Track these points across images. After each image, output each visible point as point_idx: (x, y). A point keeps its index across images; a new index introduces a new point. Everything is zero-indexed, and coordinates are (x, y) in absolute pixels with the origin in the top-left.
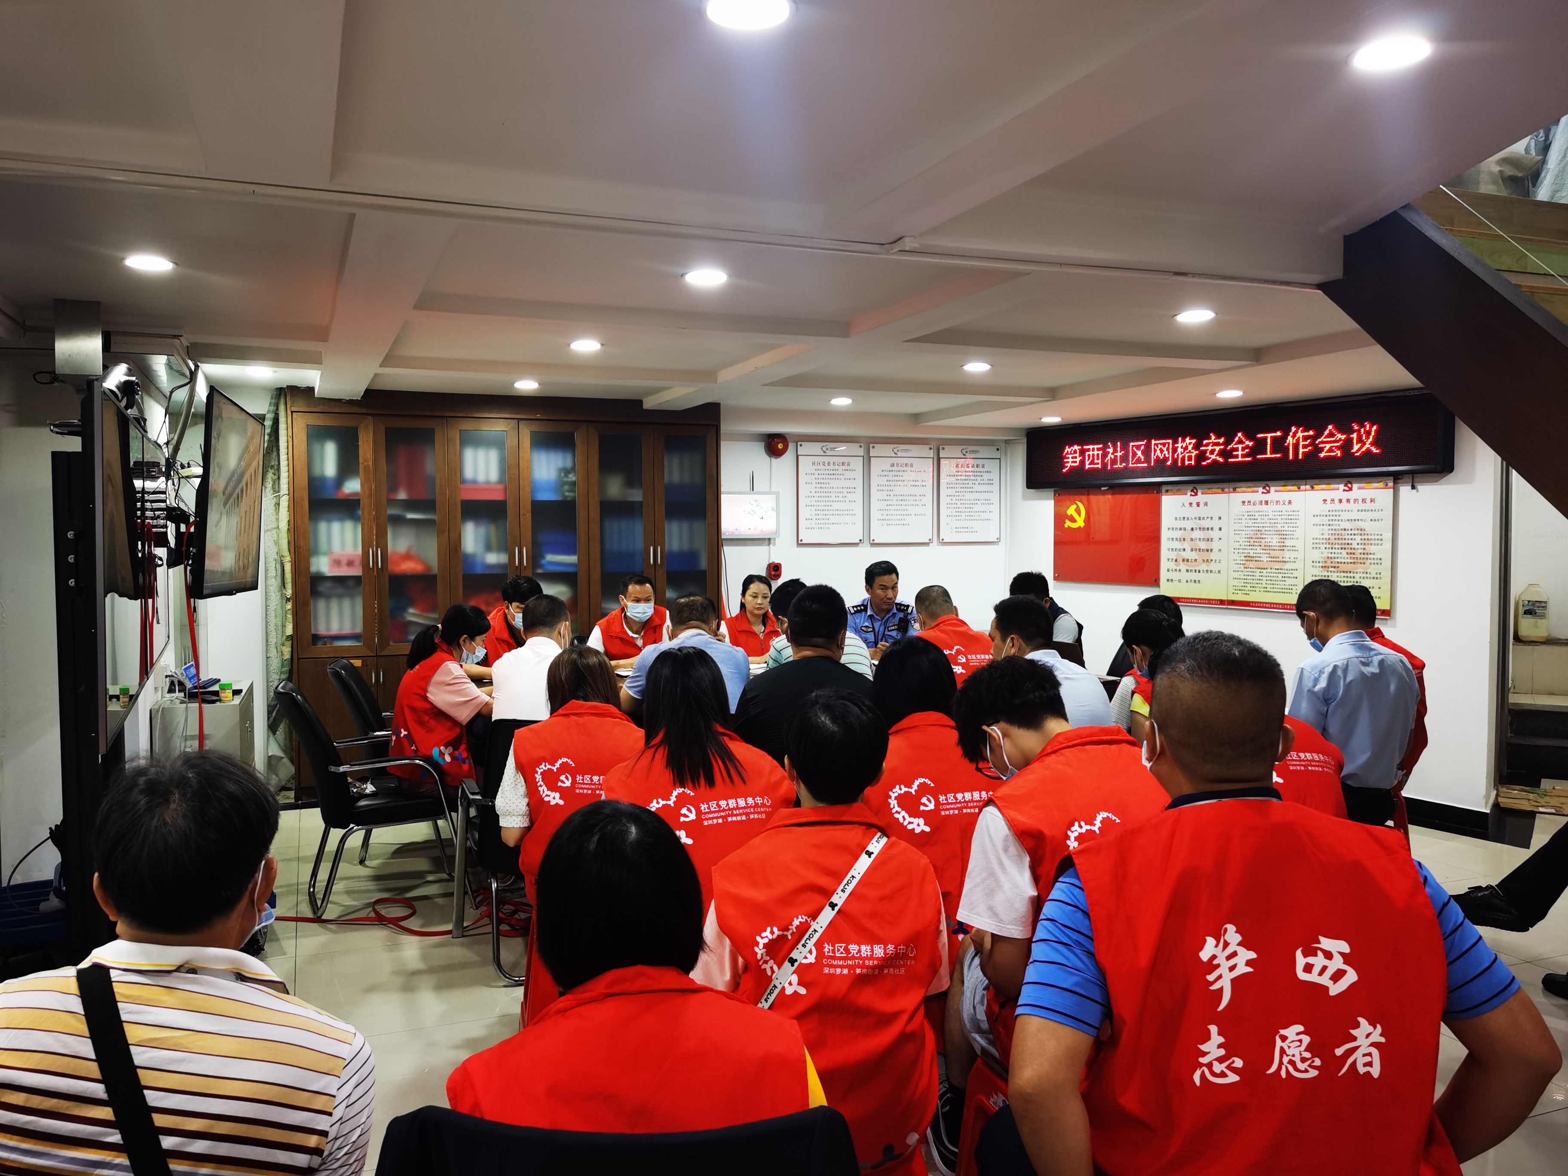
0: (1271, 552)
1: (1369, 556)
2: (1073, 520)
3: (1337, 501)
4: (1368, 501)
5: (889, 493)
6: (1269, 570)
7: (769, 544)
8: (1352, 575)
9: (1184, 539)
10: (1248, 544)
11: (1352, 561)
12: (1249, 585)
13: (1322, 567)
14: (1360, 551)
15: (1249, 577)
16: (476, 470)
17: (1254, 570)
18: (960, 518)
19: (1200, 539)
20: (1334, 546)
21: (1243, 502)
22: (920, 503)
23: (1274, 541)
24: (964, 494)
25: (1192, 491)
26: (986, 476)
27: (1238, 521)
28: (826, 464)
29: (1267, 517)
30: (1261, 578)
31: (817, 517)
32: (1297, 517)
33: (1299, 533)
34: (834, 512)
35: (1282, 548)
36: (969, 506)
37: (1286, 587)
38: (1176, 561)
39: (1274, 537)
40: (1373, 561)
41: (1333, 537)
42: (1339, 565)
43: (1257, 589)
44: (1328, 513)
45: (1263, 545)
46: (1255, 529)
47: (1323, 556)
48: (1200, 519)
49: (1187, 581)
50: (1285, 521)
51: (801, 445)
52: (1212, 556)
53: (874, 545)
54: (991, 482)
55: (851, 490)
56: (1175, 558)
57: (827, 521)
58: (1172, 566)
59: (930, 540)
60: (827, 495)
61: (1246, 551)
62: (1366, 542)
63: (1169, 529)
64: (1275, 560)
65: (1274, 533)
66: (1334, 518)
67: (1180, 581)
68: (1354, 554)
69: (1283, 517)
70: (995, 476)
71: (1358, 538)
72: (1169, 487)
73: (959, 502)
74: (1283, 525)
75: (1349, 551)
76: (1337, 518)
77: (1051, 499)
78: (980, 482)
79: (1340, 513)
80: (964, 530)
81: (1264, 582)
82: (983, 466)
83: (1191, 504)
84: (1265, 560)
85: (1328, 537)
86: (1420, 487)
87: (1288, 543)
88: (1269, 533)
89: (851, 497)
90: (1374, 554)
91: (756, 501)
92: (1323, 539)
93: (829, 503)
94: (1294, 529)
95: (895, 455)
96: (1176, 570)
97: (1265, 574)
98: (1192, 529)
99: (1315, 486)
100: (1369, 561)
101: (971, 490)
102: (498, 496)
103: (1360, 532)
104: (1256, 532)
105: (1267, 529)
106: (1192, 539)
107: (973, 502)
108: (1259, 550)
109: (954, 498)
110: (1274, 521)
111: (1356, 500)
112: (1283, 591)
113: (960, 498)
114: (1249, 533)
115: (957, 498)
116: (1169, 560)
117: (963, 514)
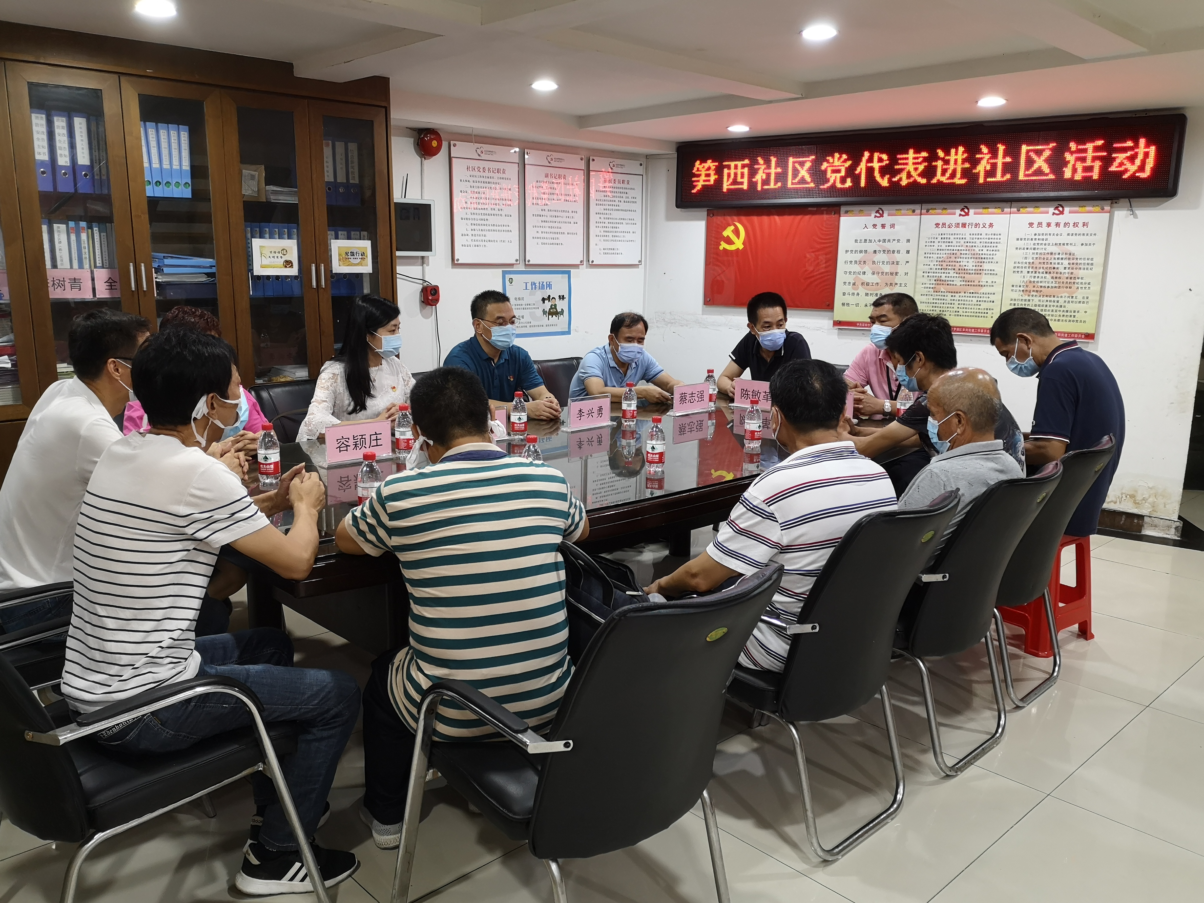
0: (966, 275)
1: (1077, 281)
3: (1044, 225)
4: (1080, 225)
5: (544, 207)
6: (962, 294)
7: (423, 263)
8: (1056, 299)
9: (865, 263)
10: (940, 267)
11: (1057, 285)
13: (1023, 291)
14: (1067, 275)
15: (940, 301)
17: (945, 294)
18: (607, 238)
19: (883, 262)
20: (1038, 270)
21: (937, 225)
22: (572, 221)
23: (970, 265)
24: (611, 212)
26: (631, 193)
27: (930, 244)
28: (481, 170)
29: (964, 240)
30: (953, 302)
31: (473, 232)
32: (998, 241)
33: (999, 256)
34: (491, 228)
35: (979, 272)
36: (615, 225)
37: (980, 311)
39: (971, 261)
40: (1080, 286)
41: (1037, 261)
42: (1042, 289)
44: (1034, 237)
45: (957, 268)
46: (949, 252)
47: (1025, 280)
48: (884, 241)
50: (985, 245)
51: (455, 145)
52: (897, 280)
53: (529, 265)
55: (507, 202)
56: (852, 282)
57: (483, 238)
58: (849, 289)
59: (581, 262)
60: (483, 206)
61: (937, 275)
62: (1075, 266)
63: (847, 251)
64: (969, 283)
65: (970, 256)
66: (1040, 242)
67: (857, 305)
68: (1060, 278)
69: (982, 241)
70: (637, 193)
71: (1066, 262)
72: (849, 208)
73: (607, 221)
74: (981, 249)
75: (1055, 275)
76: (1044, 242)
77: (702, 219)
78: (625, 200)
79: (1048, 237)
80: (611, 251)
81: (956, 306)
82: (628, 183)
83: (875, 226)
84: (959, 284)
85: (1031, 261)
86: (1139, 212)
87: (986, 266)
88: (965, 256)
89: (506, 210)
90: (1082, 278)
92: (1026, 263)
93: (485, 217)
94: (994, 252)
95: (549, 165)
96: (854, 294)
97: (957, 298)
98: (875, 252)
99: (1021, 210)
100: (1076, 285)
101: (617, 208)
103: (1068, 256)
104: (949, 256)
105: (962, 252)
106: (874, 262)
107: (619, 221)
108: (952, 273)
109: (601, 216)
110: (971, 244)
111: (1066, 224)
113: (607, 216)
114: (941, 256)
115: (605, 216)
116: (845, 283)
117: (610, 234)
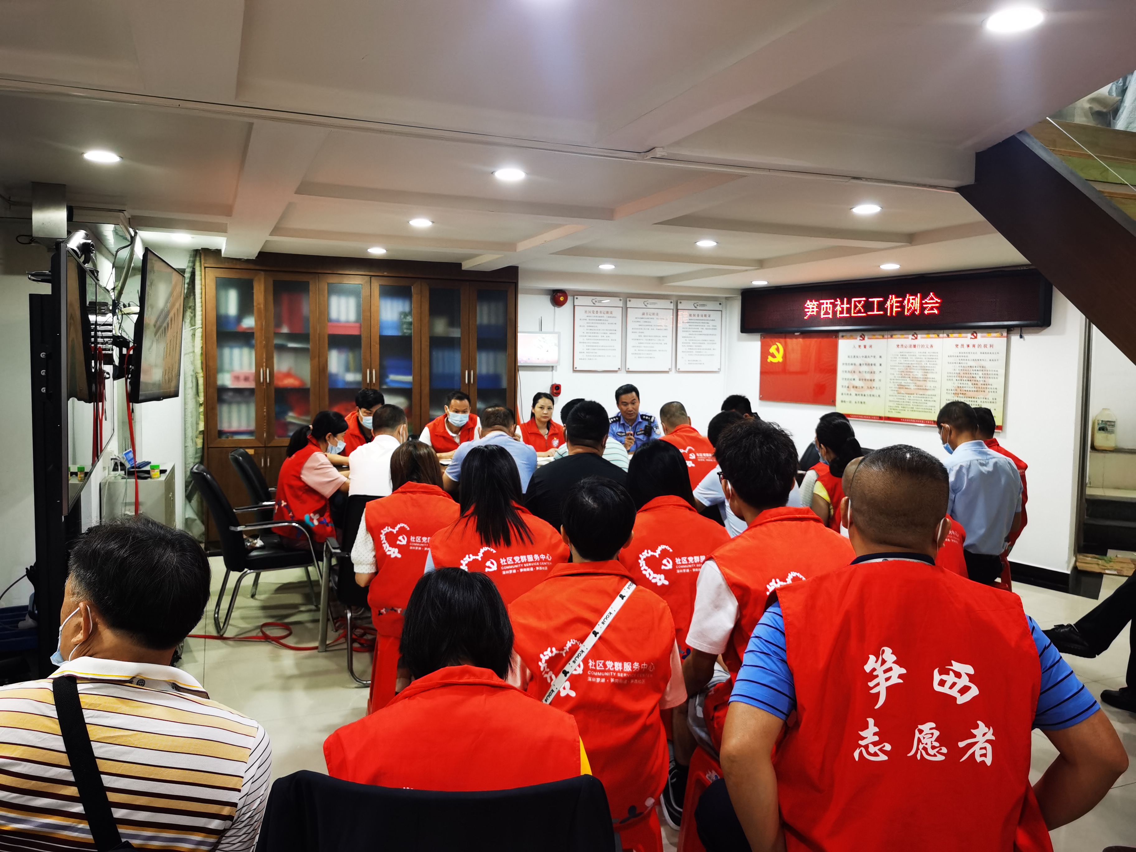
0: (917, 382)
1: (988, 386)
2: (774, 356)
3: (965, 346)
4: (988, 346)
5: (640, 334)
6: (915, 395)
7: (552, 370)
8: (975, 400)
9: (854, 372)
10: (901, 376)
11: (976, 390)
12: (900, 406)
13: (954, 393)
14: (981, 382)
15: (901, 400)
16: (339, 312)
18: (691, 353)
19: (866, 372)
20: (962, 379)
21: (898, 346)
22: (663, 343)
23: (919, 374)
24: (695, 336)
25: (861, 337)
26: (711, 323)
27: (894, 359)
28: (595, 312)
29: (915, 357)
30: (909, 401)
31: (588, 351)
32: (936, 357)
33: (937, 368)
34: (600, 348)
35: (925, 379)
36: (698, 345)
37: (929, 408)
38: (848, 387)
39: (920, 371)
40: (990, 390)
41: (962, 372)
42: (967, 392)
43: (906, 409)
44: (959, 355)
45: (911, 376)
46: (906, 365)
47: (955, 385)
48: (866, 357)
49: (856, 402)
50: (928, 360)
51: (577, 298)
52: (875, 384)
53: (629, 372)
54: (715, 328)
55: (613, 332)
56: (847, 385)
57: (595, 354)
58: (845, 390)
59: (669, 369)
60: (595, 335)
61: (899, 381)
62: (986, 375)
63: (843, 364)
64: (919, 388)
65: (919, 368)
66: (963, 358)
67: (850, 402)
68: (977, 384)
69: (926, 357)
70: (718, 323)
71: (980, 373)
72: (844, 334)
73: (691, 342)
74: (926, 363)
75: (974, 382)
76: (965, 358)
77: (757, 341)
78: (707, 328)
79: (968, 355)
80: (694, 362)
81: (912, 404)
82: (709, 316)
83: (860, 346)
84: (913, 388)
85: (958, 372)
86: (1027, 337)
87: (930, 375)
88: (916, 368)
89: (613, 337)
91: (543, 338)
92: (955, 373)
93: (597, 341)
94: (934, 366)
95: (645, 307)
96: (848, 394)
97: (912, 398)
98: (860, 365)
99: (950, 335)
100: (988, 390)
101: (700, 333)
102: (356, 332)
103: (981, 369)
104: (906, 368)
105: (914, 365)
106: (860, 372)
107: (701, 342)
108: (908, 381)
109: (687, 339)
110: (919, 360)
111: (979, 346)
112: (925, 410)
113: (691, 339)
114: (901, 368)
115: (690, 339)
116: (843, 386)
117: (694, 351)
